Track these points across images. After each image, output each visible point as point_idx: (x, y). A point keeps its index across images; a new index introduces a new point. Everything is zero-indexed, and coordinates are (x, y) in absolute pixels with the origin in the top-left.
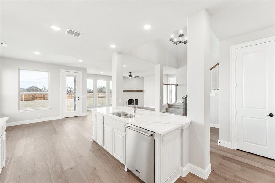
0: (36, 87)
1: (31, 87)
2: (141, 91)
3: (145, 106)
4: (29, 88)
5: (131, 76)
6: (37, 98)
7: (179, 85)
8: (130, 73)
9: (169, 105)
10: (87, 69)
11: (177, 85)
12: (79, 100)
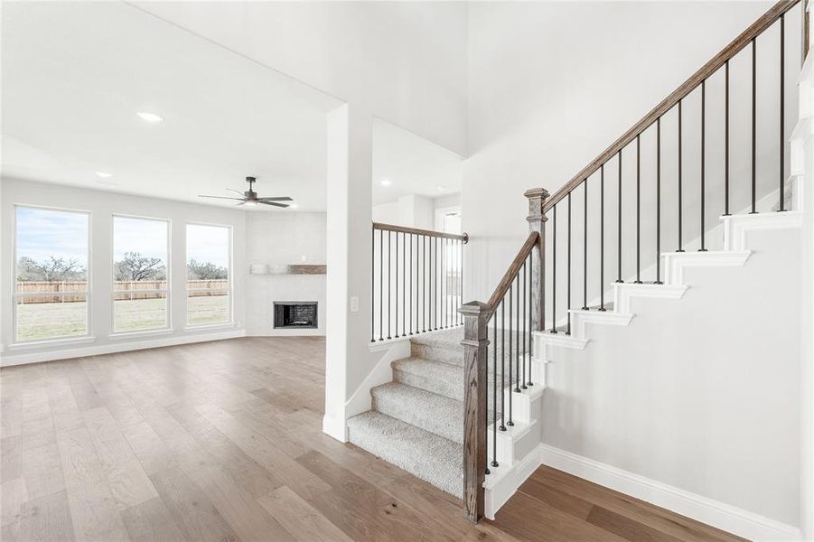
5: (252, 196)
7: (473, 238)
9: (413, 342)
11: (466, 239)
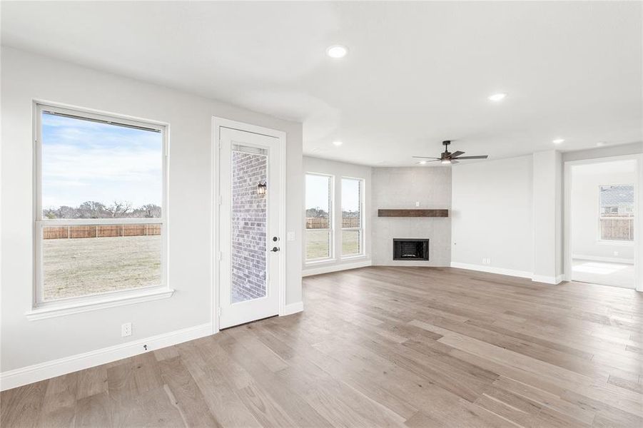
0: (97, 204)
1: (87, 204)
2: (444, 213)
3: (453, 265)
4: (82, 206)
6: (101, 230)
8: (447, 143)
10: (301, 124)
12: (275, 250)
